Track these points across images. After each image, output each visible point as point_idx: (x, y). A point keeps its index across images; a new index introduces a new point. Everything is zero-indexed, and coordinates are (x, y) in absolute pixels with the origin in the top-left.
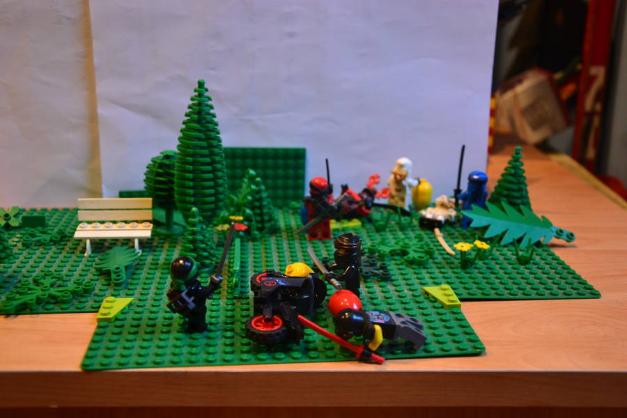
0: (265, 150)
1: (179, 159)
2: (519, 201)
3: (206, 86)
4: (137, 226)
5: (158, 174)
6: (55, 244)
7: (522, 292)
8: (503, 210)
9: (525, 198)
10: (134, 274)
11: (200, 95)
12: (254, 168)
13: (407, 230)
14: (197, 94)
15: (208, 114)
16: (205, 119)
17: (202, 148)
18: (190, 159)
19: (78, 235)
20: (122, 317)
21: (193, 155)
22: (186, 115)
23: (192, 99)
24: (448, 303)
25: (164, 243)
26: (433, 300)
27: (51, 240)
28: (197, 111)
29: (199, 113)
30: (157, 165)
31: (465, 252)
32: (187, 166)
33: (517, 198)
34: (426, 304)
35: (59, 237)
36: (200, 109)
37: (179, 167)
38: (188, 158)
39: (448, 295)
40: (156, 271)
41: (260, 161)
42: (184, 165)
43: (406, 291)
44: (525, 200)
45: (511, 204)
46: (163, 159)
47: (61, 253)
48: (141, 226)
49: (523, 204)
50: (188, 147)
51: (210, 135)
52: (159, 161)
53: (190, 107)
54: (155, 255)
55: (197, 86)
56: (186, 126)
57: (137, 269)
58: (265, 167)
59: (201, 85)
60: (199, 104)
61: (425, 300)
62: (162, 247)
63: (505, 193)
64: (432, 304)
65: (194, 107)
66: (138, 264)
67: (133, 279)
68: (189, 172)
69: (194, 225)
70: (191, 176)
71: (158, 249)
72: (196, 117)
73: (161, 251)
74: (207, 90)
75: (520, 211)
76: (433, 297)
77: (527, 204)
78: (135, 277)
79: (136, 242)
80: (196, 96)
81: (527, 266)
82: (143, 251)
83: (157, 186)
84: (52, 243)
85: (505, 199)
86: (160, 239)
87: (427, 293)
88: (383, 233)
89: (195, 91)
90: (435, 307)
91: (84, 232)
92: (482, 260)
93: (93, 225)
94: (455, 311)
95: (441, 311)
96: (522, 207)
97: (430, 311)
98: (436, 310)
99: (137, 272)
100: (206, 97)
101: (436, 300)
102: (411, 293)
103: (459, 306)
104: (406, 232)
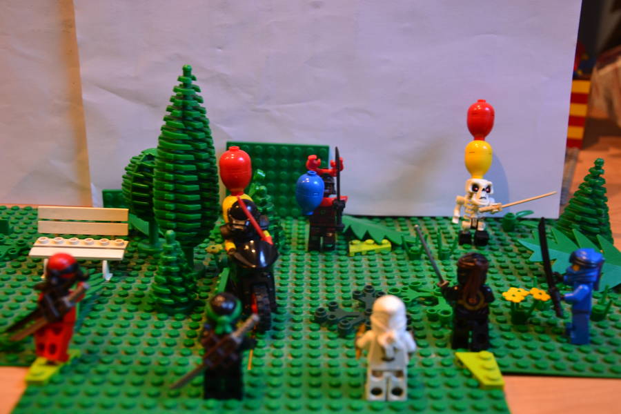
0: (278, 147)
1: (158, 164)
2: (595, 229)
3: (193, 73)
4: (108, 244)
5: (137, 179)
6: (11, 260)
7: (589, 365)
8: (574, 240)
9: (604, 225)
10: (94, 310)
11: (185, 85)
12: (265, 169)
13: (448, 259)
14: (181, 83)
15: (196, 109)
16: (190, 115)
17: (187, 152)
18: (171, 166)
19: (35, 252)
20: (58, 379)
21: (175, 161)
22: (168, 110)
23: (175, 90)
24: (486, 382)
25: (143, 263)
26: (467, 373)
27: (7, 255)
28: (180, 105)
29: (184, 107)
30: (137, 167)
31: (518, 304)
32: (167, 175)
33: (594, 225)
34: (459, 380)
35: (17, 249)
36: (183, 103)
37: (157, 174)
38: (167, 164)
39: (489, 369)
40: (121, 306)
41: (272, 160)
42: (163, 173)
43: (433, 356)
44: (605, 228)
45: (585, 232)
46: (143, 161)
47: (15, 272)
48: (113, 243)
49: (602, 233)
50: (169, 151)
51: (196, 136)
52: (138, 162)
53: (172, 100)
54: (128, 282)
55: (181, 73)
56: (167, 123)
57: (99, 303)
58: (278, 168)
59: (187, 72)
60: (185, 97)
61: (458, 373)
62: (140, 269)
63: (578, 217)
64: (465, 379)
65: (178, 100)
66: (102, 295)
67: (91, 318)
68: (170, 182)
69: (169, 252)
70: (171, 186)
71: (133, 273)
72: (179, 112)
73: (137, 275)
74: (194, 79)
75: (596, 243)
76: (468, 369)
77: (607, 234)
78: (94, 314)
79: (105, 264)
80: (181, 85)
81: (601, 323)
82: (114, 275)
83: (135, 193)
84: (7, 259)
85: (578, 226)
86: (140, 257)
87: (460, 362)
88: (416, 262)
89: (179, 79)
90: (468, 386)
91: (43, 249)
92: (542, 310)
93: (55, 240)
94: (495, 394)
95: (476, 392)
96: (599, 237)
97: (461, 391)
98: (469, 390)
99: (98, 307)
100: (193, 88)
101: (471, 375)
102: (440, 358)
103: (500, 388)
104: (446, 262)
